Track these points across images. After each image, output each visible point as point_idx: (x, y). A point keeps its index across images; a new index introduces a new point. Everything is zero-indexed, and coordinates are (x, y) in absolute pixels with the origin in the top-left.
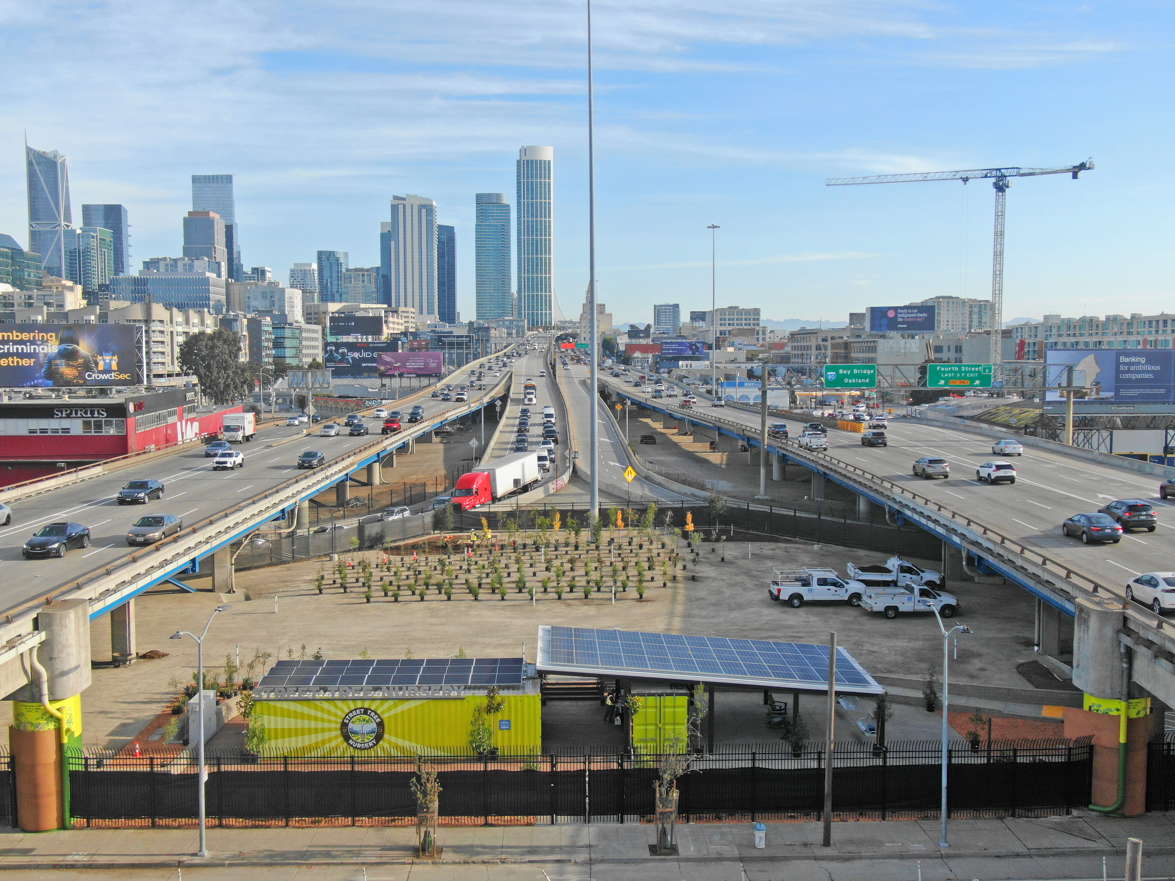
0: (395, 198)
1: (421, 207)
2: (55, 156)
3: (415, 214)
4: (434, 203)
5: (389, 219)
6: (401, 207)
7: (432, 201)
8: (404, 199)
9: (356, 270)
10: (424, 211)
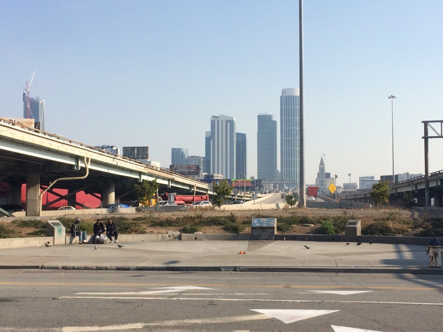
0: (213, 117)
1: (227, 121)
2: (38, 100)
3: (224, 125)
4: (235, 120)
5: (209, 130)
6: (216, 122)
7: (233, 118)
8: (218, 117)
9: (192, 157)
10: (229, 124)
